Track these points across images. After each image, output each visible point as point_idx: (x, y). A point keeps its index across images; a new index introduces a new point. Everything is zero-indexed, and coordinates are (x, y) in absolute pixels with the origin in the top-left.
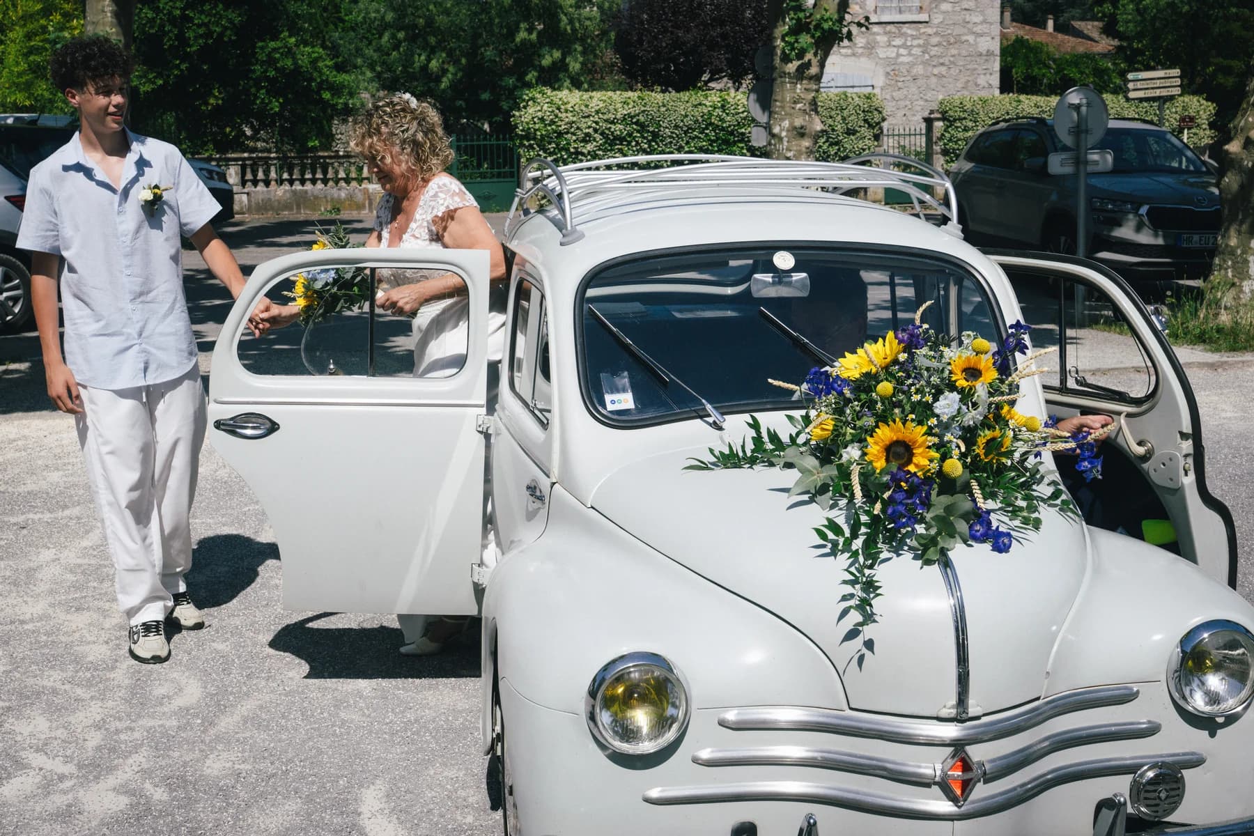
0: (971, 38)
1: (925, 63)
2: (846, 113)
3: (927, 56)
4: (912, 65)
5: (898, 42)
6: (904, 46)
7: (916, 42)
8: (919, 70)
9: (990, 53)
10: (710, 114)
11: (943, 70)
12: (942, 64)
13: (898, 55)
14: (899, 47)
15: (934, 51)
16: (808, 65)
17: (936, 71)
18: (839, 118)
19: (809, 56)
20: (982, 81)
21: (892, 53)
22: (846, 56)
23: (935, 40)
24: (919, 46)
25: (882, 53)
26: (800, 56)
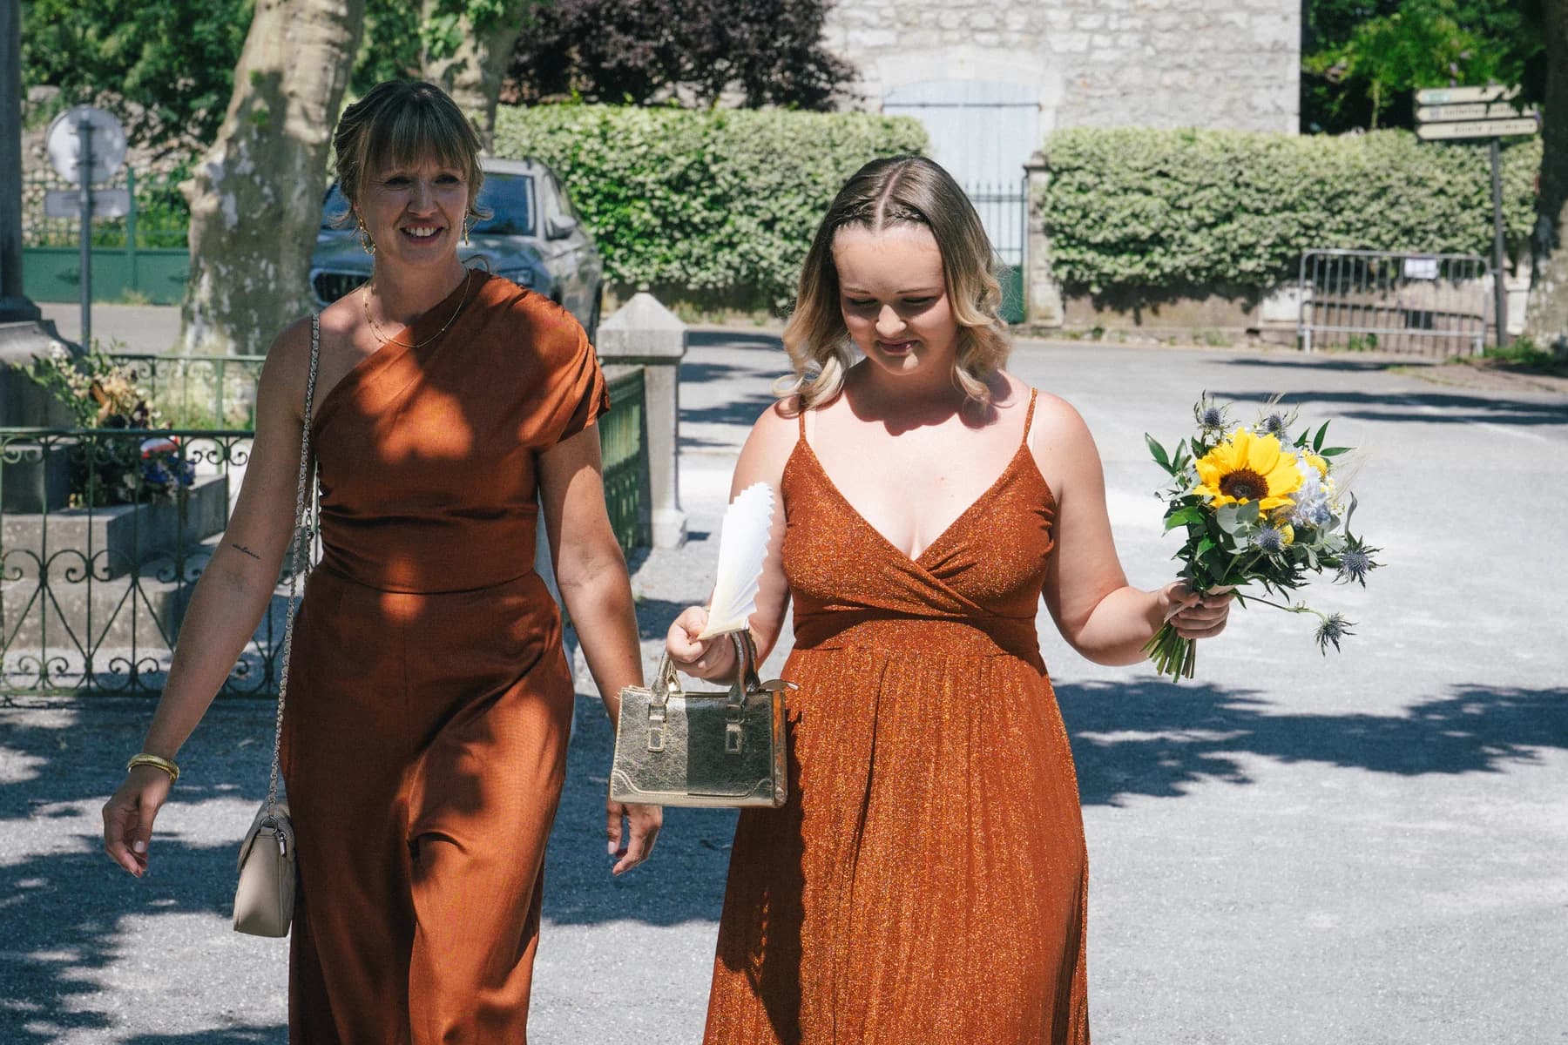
0: (1240, 18)
1: (1145, 64)
3: (1149, 51)
4: (1121, 67)
5: (1091, 22)
6: (1103, 29)
7: (1127, 24)
8: (1133, 76)
9: (1278, 48)
11: (1183, 77)
12: (1181, 66)
13: (1091, 48)
14: (1093, 31)
15: (1165, 41)
17: (1168, 79)
19: (464, 52)
20: (1262, 99)
21: (1079, 43)
22: (987, 46)
23: (1166, 20)
24: (1134, 30)
25: (1059, 42)
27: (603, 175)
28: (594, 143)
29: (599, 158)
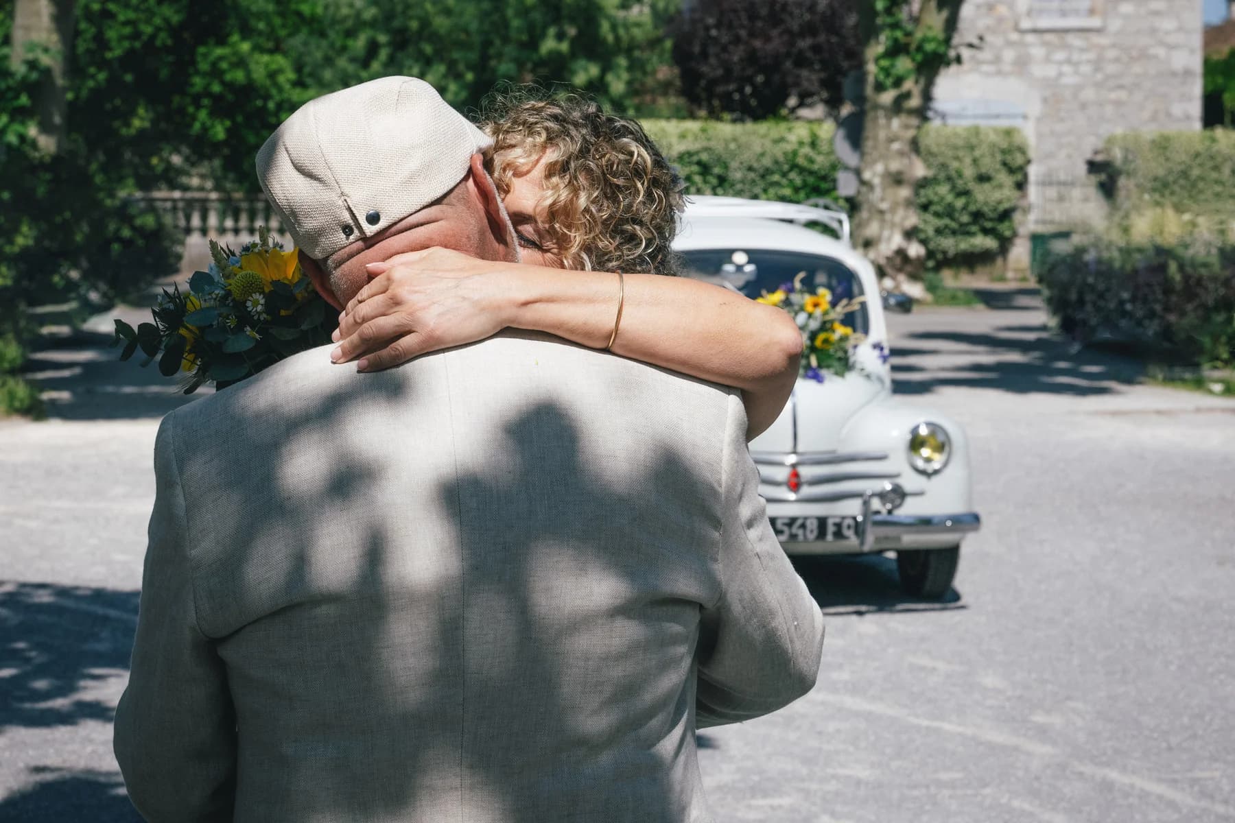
0: (1161, 52)
1: (1098, 85)
2: (977, 153)
3: (1099, 76)
4: (1078, 88)
5: (1060, 55)
6: (1068, 61)
7: (1085, 56)
8: (1089, 94)
9: (1187, 73)
10: (795, 153)
11: (1122, 95)
12: (1121, 87)
13: (1060, 75)
14: (1060, 63)
15: (1111, 69)
16: (907, 95)
17: (1113, 96)
18: (968, 161)
19: (908, 85)
20: (1177, 110)
21: (1051, 71)
22: (988, 75)
23: (1111, 54)
24: (1089, 61)
25: (1038, 71)
26: (898, 82)
27: (811, 173)
28: (806, 150)
29: (812, 161)
